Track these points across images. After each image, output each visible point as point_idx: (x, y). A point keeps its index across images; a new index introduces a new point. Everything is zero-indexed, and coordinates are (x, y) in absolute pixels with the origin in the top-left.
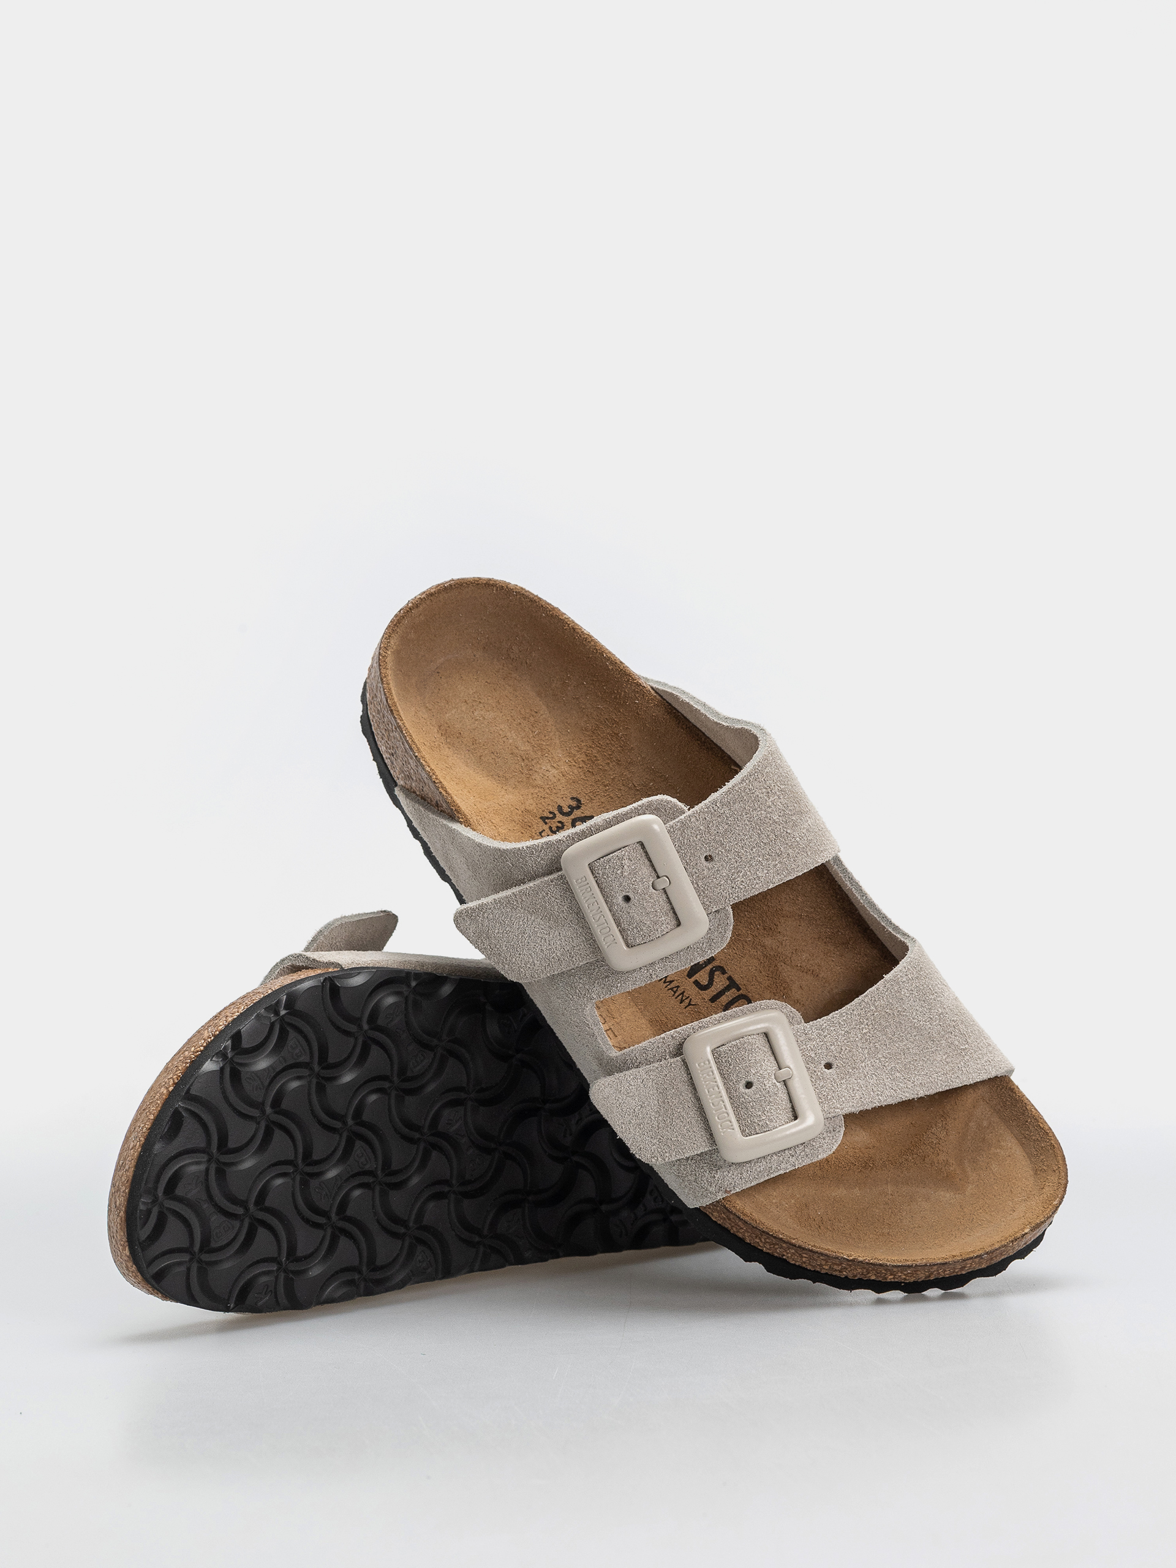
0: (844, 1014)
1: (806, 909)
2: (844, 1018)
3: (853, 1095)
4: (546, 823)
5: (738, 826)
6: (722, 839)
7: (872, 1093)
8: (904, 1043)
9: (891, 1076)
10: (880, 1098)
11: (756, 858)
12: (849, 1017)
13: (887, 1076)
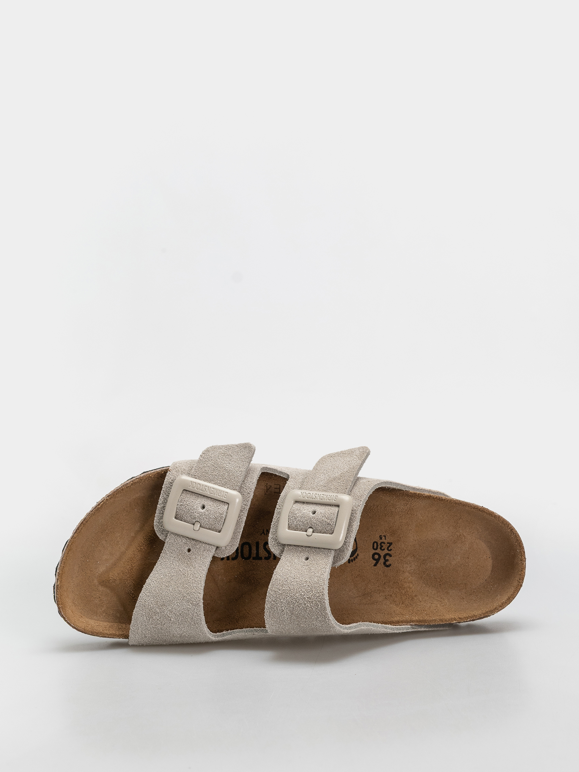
4: (388, 543)
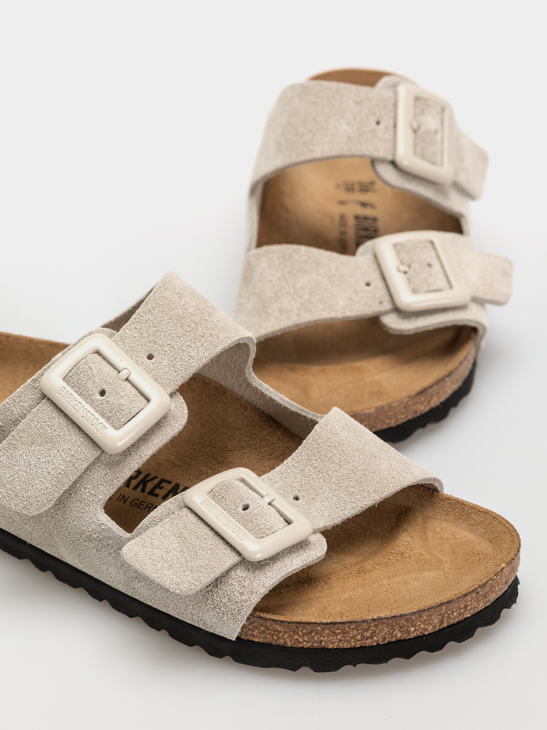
0: (295, 458)
1: (244, 440)
2: (296, 461)
3: (322, 514)
5: (163, 325)
6: (154, 339)
7: (336, 510)
8: (351, 464)
9: (347, 493)
10: (344, 512)
11: (185, 344)
12: (299, 458)
13: (345, 494)
